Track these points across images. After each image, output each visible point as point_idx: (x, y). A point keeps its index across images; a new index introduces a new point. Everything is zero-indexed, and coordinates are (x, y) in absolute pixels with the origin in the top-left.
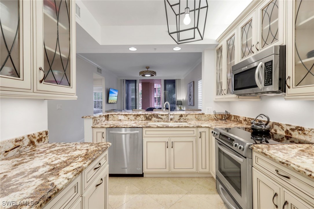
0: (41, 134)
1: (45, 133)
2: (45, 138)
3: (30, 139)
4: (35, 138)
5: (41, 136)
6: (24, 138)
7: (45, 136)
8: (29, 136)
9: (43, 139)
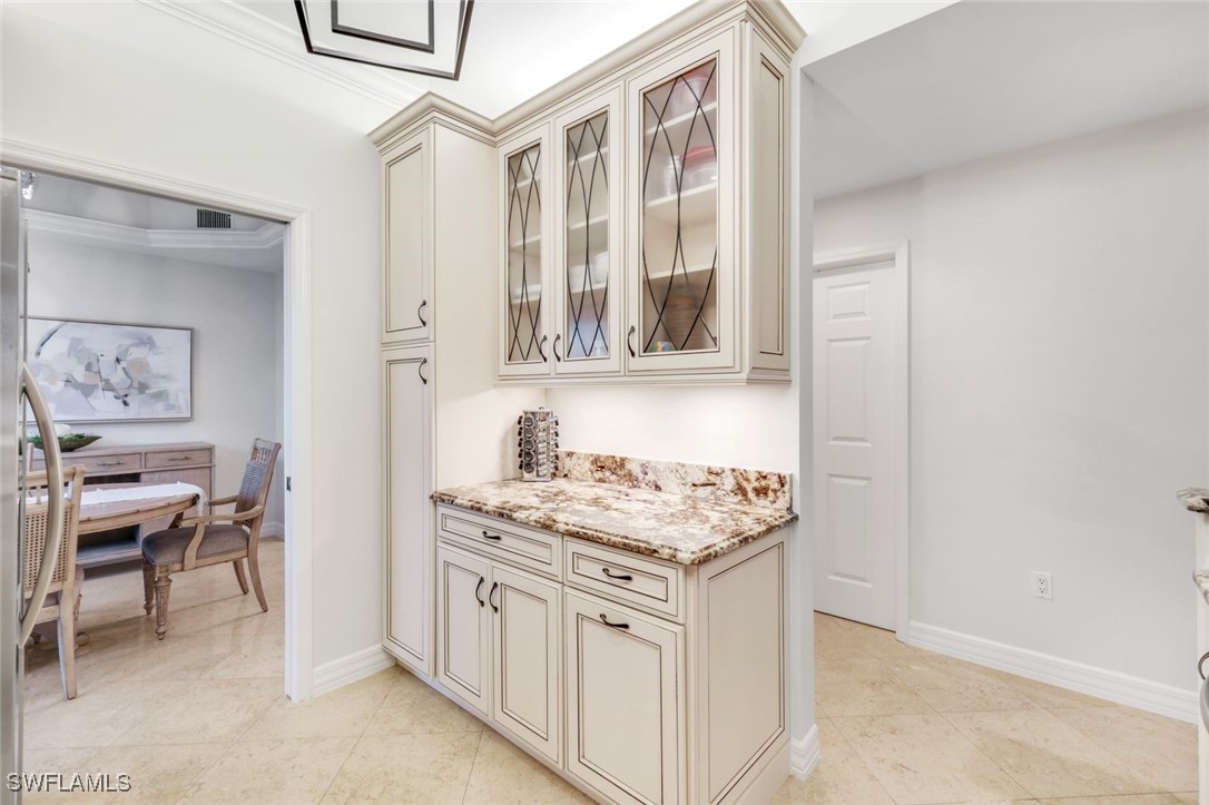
0: (765, 477)
1: (775, 478)
2: (775, 491)
3: (735, 478)
4: (747, 480)
5: (763, 483)
6: (723, 471)
7: (777, 486)
8: (734, 470)
9: (770, 493)
